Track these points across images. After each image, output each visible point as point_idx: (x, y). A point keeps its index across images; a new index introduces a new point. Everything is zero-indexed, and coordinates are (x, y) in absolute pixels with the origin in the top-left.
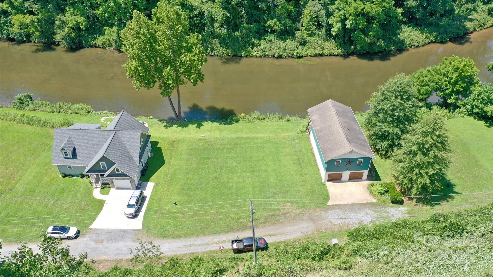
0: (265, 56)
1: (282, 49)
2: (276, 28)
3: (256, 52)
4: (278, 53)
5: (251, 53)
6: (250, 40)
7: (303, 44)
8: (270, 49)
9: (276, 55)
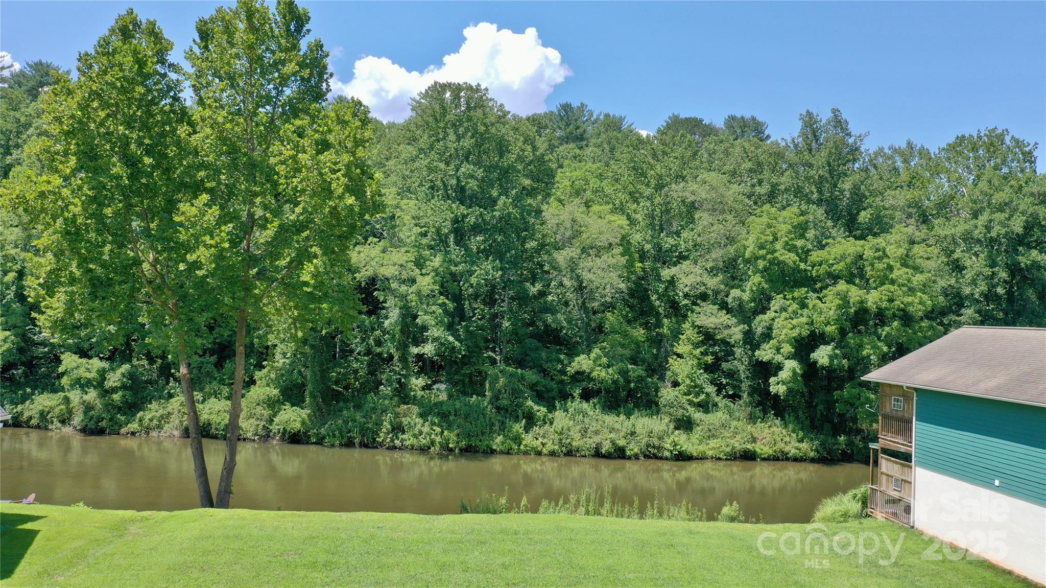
0: (569, 453)
1: (622, 434)
2: (602, 374)
3: (540, 440)
4: (613, 442)
5: (524, 442)
6: (519, 406)
7: (686, 424)
8: (584, 432)
9: (606, 447)
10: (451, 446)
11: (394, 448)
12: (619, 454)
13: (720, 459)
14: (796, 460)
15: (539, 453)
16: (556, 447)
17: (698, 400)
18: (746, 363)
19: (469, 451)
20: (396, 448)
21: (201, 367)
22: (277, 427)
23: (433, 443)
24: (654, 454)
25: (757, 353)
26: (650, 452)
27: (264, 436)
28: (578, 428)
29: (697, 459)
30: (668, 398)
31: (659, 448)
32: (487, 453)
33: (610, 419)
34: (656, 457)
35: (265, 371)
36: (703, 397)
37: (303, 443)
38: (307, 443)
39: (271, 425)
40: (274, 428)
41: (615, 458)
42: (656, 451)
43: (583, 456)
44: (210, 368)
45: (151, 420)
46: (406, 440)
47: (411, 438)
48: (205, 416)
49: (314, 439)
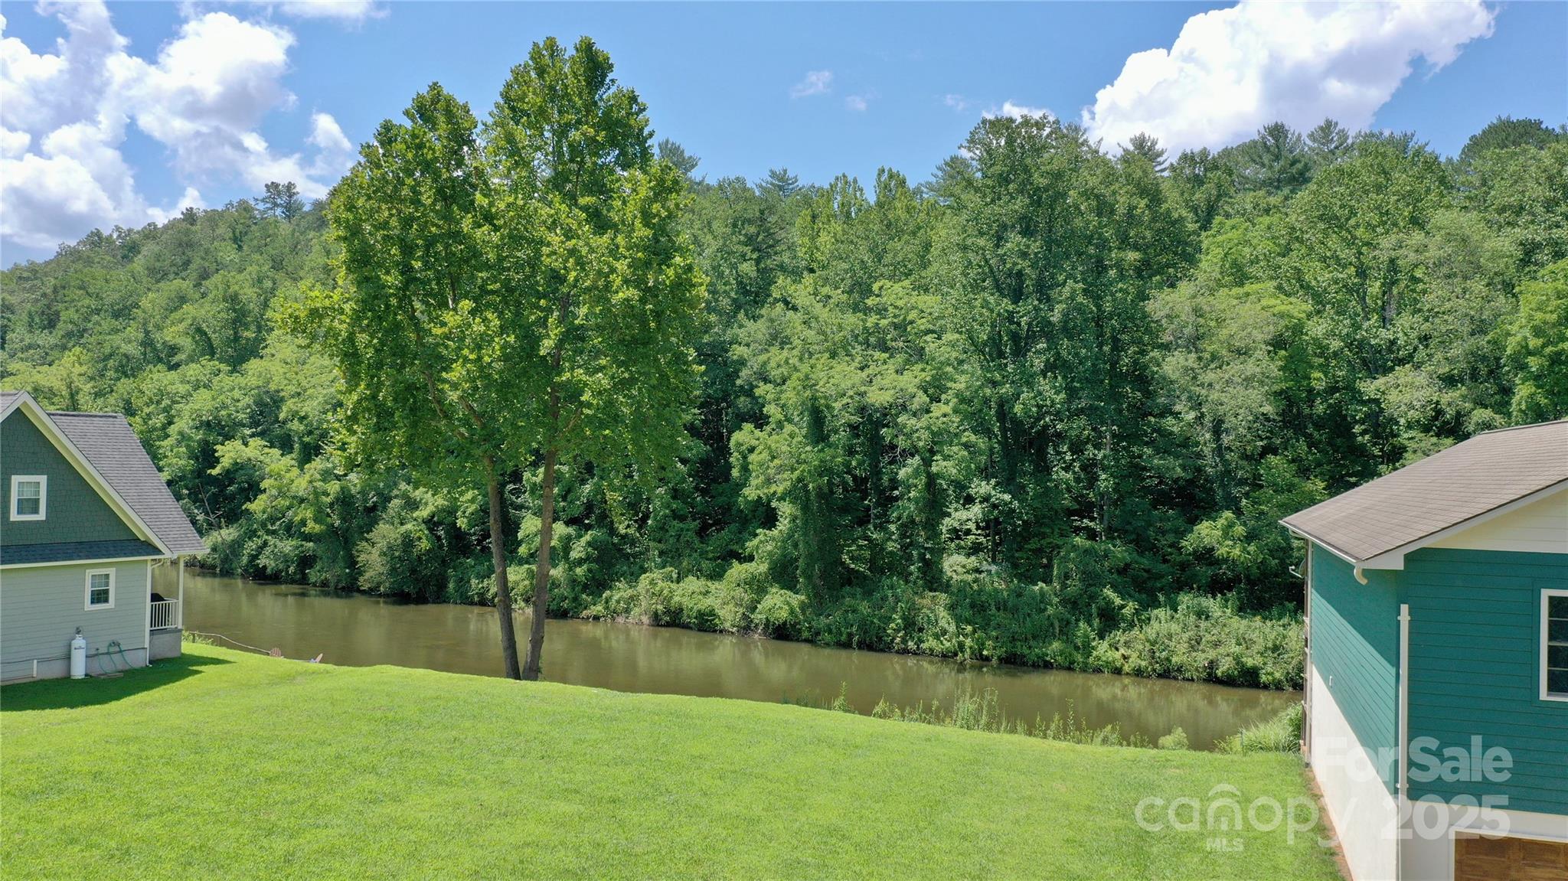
0: (1167, 674)
1: (1258, 648)
2: (1232, 551)
3: (1122, 651)
4: (1237, 659)
5: (1095, 653)
6: (1093, 598)
8: (1195, 644)
9: (1225, 666)
10: (985, 653)
12: (1248, 679)
15: (1118, 671)
16: (1143, 663)
19: (1013, 662)
20: (909, 652)
22: (759, 616)
23: (961, 646)
27: (744, 628)
32: (1039, 666)
33: (1239, 625)
37: (792, 640)
38: (798, 640)
39: (753, 613)
40: (756, 617)
41: (1240, 686)
43: (1188, 680)
46: (923, 642)
47: (931, 639)
48: (676, 599)
49: (806, 635)
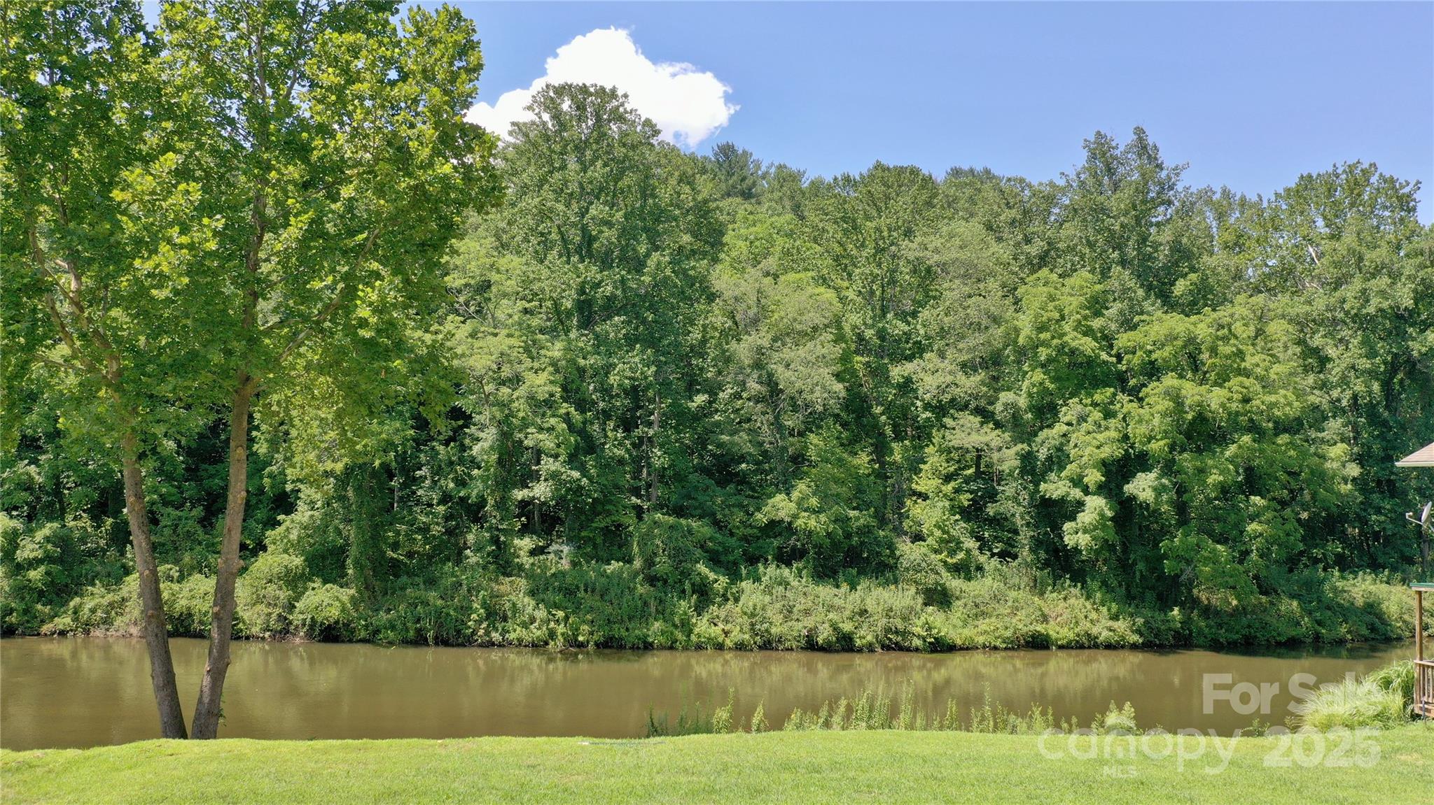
0: (767, 646)
1: (847, 613)
2: (808, 522)
3: (721, 626)
4: (836, 629)
5: (696, 630)
6: (686, 574)
7: (939, 598)
8: (788, 612)
9: (824, 634)
10: (581, 638)
11: (491, 644)
12: (845, 644)
13: (995, 648)
14: (1109, 646)
15: (720, 647)
16: (747, 637)
17: (954, 561)
18: (1026, 503)
19: (610, 646)
20: (493, 644)
21: (177, 526)
22: (301, 617)
23: (552, 635)
24: (896, 644)
25: (1043, 486)
26: (890, 640)
27: (280, 632)
28: (778, 605)
29: (961, 649)
30: (912, 558)
31: (905, 633)
32: (638, 648)
33: (825, 591)
34: (900, 648)
35: (280, 530)
36: (961, 555)
37: (343, 642)
38: (350, 641)
39: (291, 612)
40: (296, 618)
41: (837, 651)
42: (900, 638)
43: (787, 649)
44: (191, 525)
45: (93, 611)
46: (508, 632)
47: (519, 629)
48: (183, 602)
49: (363, 634)
